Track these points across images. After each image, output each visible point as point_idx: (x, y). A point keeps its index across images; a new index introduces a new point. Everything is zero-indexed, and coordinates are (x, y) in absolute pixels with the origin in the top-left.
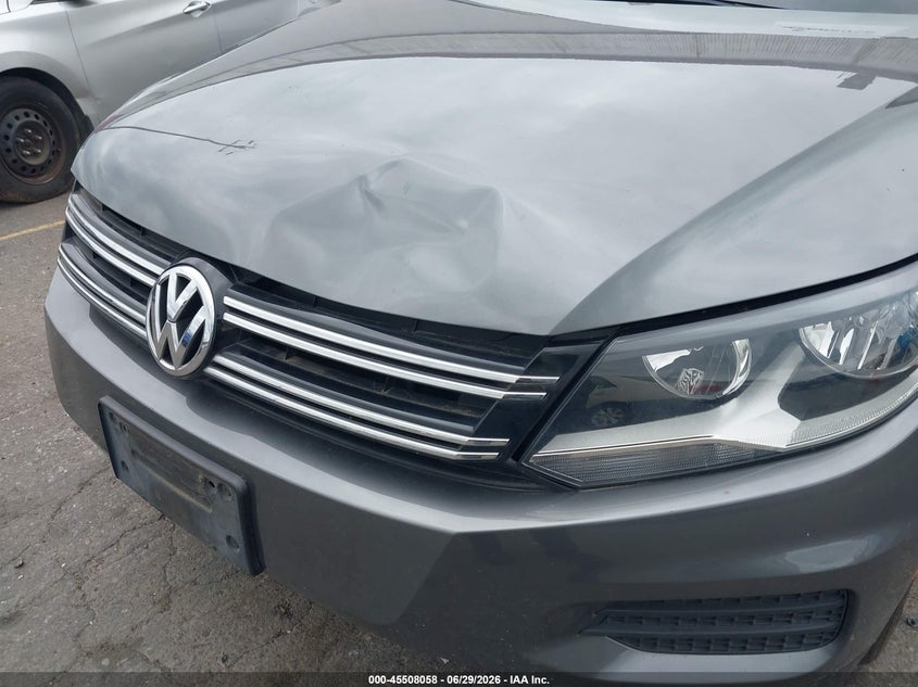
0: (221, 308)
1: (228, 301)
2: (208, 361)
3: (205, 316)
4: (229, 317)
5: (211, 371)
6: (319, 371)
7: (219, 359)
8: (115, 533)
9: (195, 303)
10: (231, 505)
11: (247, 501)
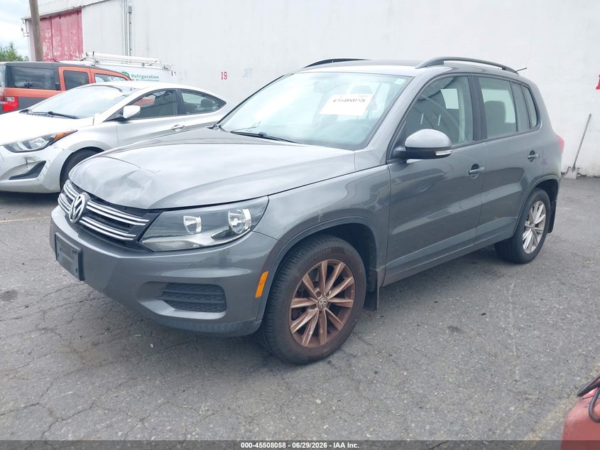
0: (86, 204)
1: (89, 203)
2: (80, 219)
3: (82, 207)
4: (88, 207)
5: (81, 221)
6: (103, 220)
7: (83, 218)
8: (62, 304)
9: (80, 203)
10: (76, 257)
11: (81, 255)
